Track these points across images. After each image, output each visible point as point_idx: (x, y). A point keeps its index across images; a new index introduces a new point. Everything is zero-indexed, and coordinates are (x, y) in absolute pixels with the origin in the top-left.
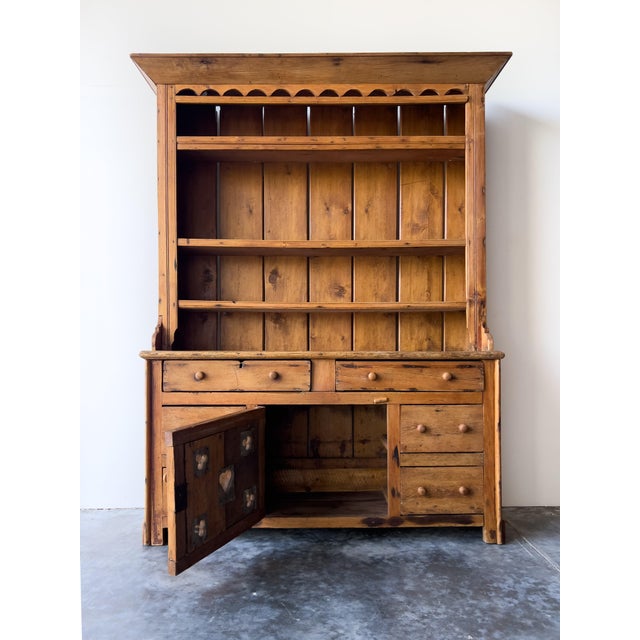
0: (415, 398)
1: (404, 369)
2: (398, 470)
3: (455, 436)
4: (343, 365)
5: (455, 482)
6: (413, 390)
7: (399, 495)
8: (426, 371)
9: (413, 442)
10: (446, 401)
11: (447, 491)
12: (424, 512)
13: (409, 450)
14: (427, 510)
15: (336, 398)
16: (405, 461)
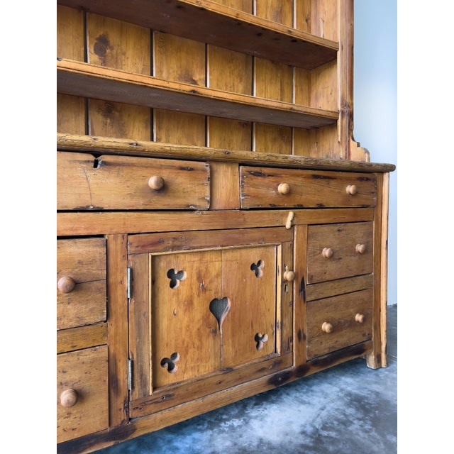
0: (322, 216)
1: (312, 180)
2: (304, 307)
3: (353, 258)
4: (250, 172)
5: (352, 310)
6: (321, 207)
7: (305, 337)
8: (333, 182)
9: (318, 270)
10: (347, 218)
11: (346, 321)
12: (326, 351)
13: (315, 280)
14: (330, 348)
15: (242, 220)
16: (311, 294)
